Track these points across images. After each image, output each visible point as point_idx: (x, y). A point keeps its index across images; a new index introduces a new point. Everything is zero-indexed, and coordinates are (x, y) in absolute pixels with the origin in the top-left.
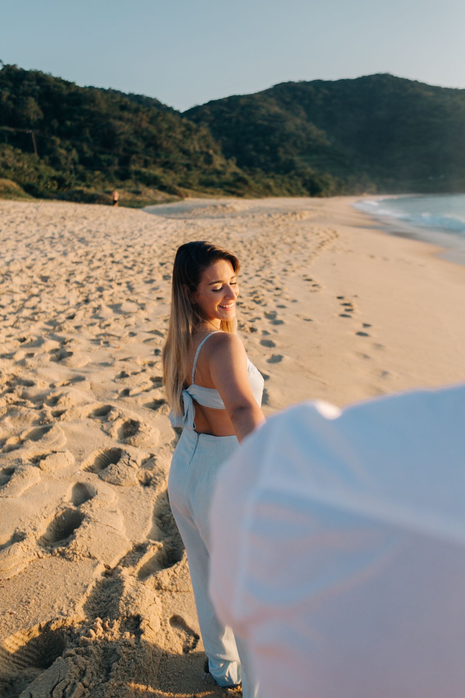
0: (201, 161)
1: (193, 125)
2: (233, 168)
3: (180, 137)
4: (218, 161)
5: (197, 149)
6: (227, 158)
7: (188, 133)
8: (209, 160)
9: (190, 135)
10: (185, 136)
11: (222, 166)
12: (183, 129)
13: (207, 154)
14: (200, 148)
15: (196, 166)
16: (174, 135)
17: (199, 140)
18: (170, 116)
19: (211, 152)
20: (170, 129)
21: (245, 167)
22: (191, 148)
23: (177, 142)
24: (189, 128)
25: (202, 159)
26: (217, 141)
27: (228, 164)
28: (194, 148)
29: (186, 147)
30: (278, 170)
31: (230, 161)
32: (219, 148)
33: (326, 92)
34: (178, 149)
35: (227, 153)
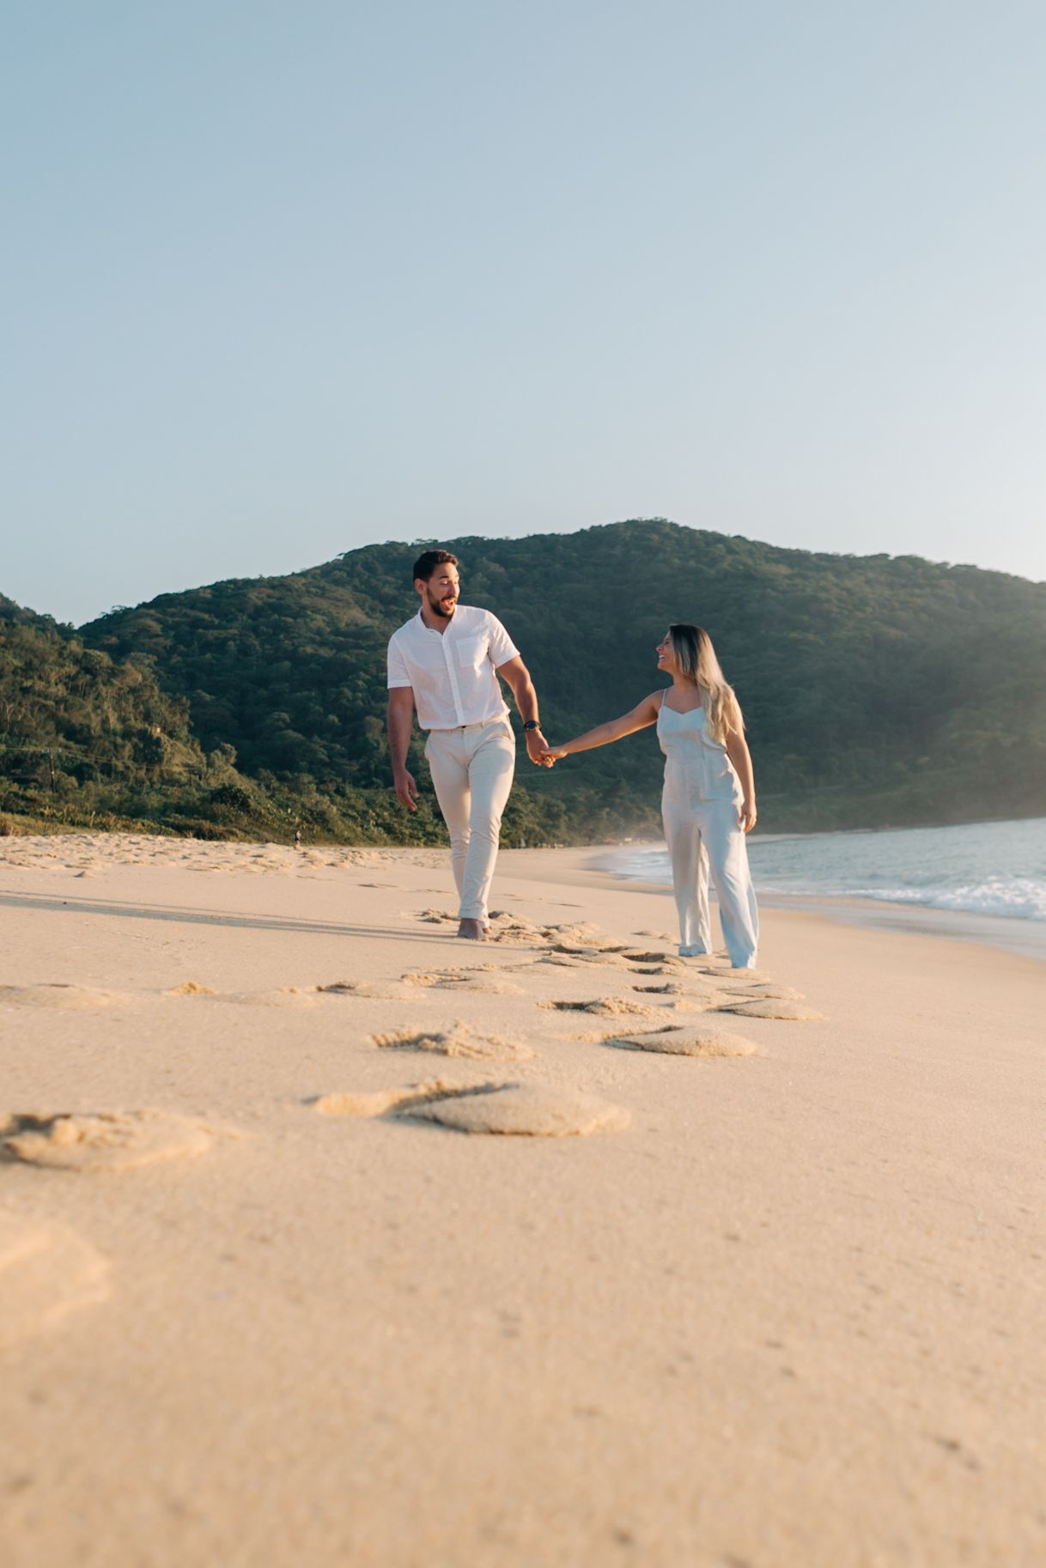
0: (124, 759)
1: (105, 659)
2: (226, 773)
3: (60, 690)
4: (180, 757)
5: (114, 723)
6: (207, 748)
7: (85, 679)
8: (149, 752)
9: (92, 684)
10: (73, 690)
11: (191, 769)
12: (71, 669)
13: (144, 736)
14: (123, 720)
15: (107, 770)
16: (40, 685)
17: (119, 698)
18: (29, 634)
19: (157, 731)
20: (28, 669)
21: (265, 773)
22: (95, 723)
23: (51, 703)
24: (88, 669)
25: (128, 750)
26: (175, 701)
27: (210, 764)
28: (105, 721)
29: (77, 719)
30: (365, 779)
31: (217, 755)
32: (181, 722)
33: (496, 568)
34: (51, 726)
35: (207, 734)
